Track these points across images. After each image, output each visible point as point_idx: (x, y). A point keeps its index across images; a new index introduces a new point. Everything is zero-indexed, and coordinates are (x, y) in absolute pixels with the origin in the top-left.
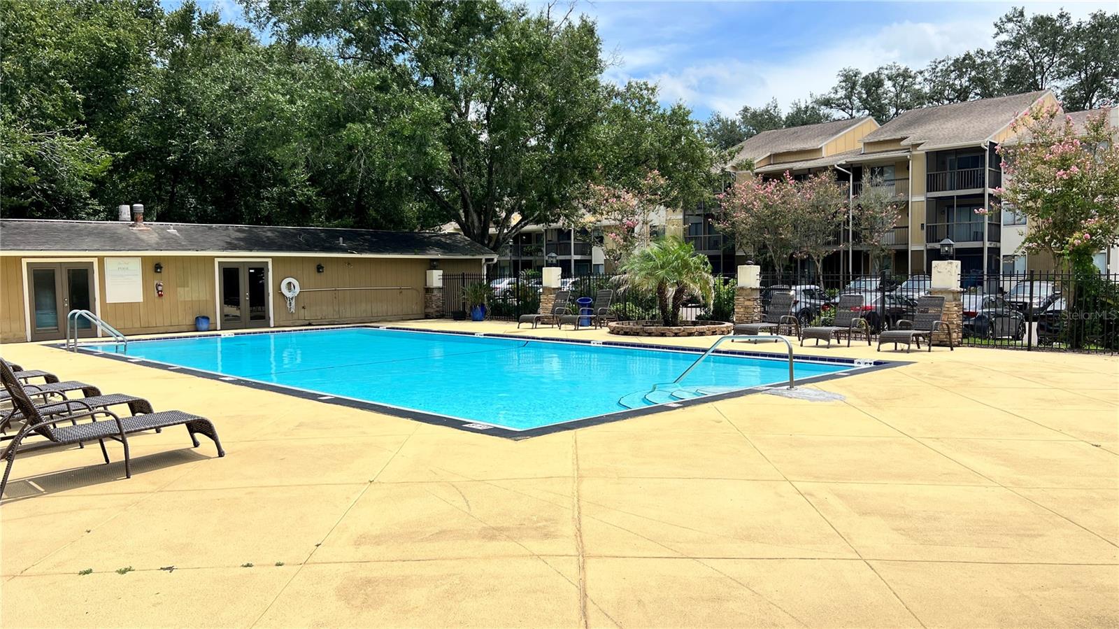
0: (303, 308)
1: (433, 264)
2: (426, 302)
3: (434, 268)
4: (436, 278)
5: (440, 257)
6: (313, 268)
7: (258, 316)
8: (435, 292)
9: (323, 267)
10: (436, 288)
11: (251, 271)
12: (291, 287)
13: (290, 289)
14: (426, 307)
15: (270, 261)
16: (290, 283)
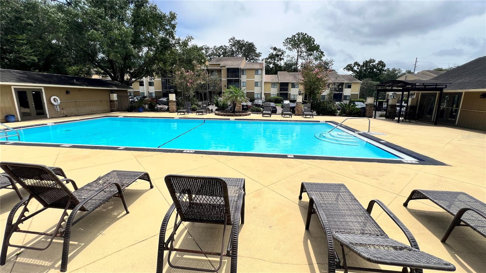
0: (63, 109)
1: (112, 92)
2: (111, 106)
3: (113, 93)
4: (115, 97)
5: (116, 89)
6: (64, 92)
7: (40, 114)
8: (115, 102)
9: (69, 92)
10: (115, 101)
11: (33, 93)
12: (56, 100)
13: (55, 101)
14: (111, 107)
15: (43, 89)
16: (54, 99)
